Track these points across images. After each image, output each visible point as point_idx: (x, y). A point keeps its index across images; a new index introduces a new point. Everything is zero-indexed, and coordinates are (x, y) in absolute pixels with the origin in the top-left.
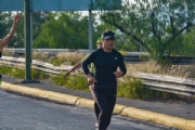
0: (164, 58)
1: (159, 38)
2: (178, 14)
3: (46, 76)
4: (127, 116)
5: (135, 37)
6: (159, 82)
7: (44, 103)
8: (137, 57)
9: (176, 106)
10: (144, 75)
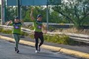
0: (80, 26)
1: (78, 17)
2: (87, 7)
3: (27, 35)
4: (62, 52)
5: (67, 17)
6: (77, 37)
7: (26, 47)
8: (69, 26)
9: (84, 48)
10: (70, 34)
